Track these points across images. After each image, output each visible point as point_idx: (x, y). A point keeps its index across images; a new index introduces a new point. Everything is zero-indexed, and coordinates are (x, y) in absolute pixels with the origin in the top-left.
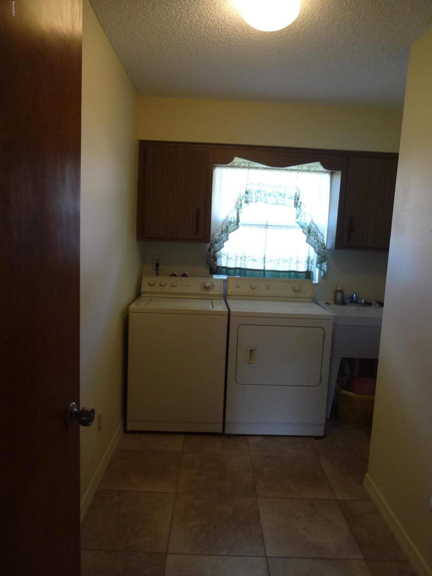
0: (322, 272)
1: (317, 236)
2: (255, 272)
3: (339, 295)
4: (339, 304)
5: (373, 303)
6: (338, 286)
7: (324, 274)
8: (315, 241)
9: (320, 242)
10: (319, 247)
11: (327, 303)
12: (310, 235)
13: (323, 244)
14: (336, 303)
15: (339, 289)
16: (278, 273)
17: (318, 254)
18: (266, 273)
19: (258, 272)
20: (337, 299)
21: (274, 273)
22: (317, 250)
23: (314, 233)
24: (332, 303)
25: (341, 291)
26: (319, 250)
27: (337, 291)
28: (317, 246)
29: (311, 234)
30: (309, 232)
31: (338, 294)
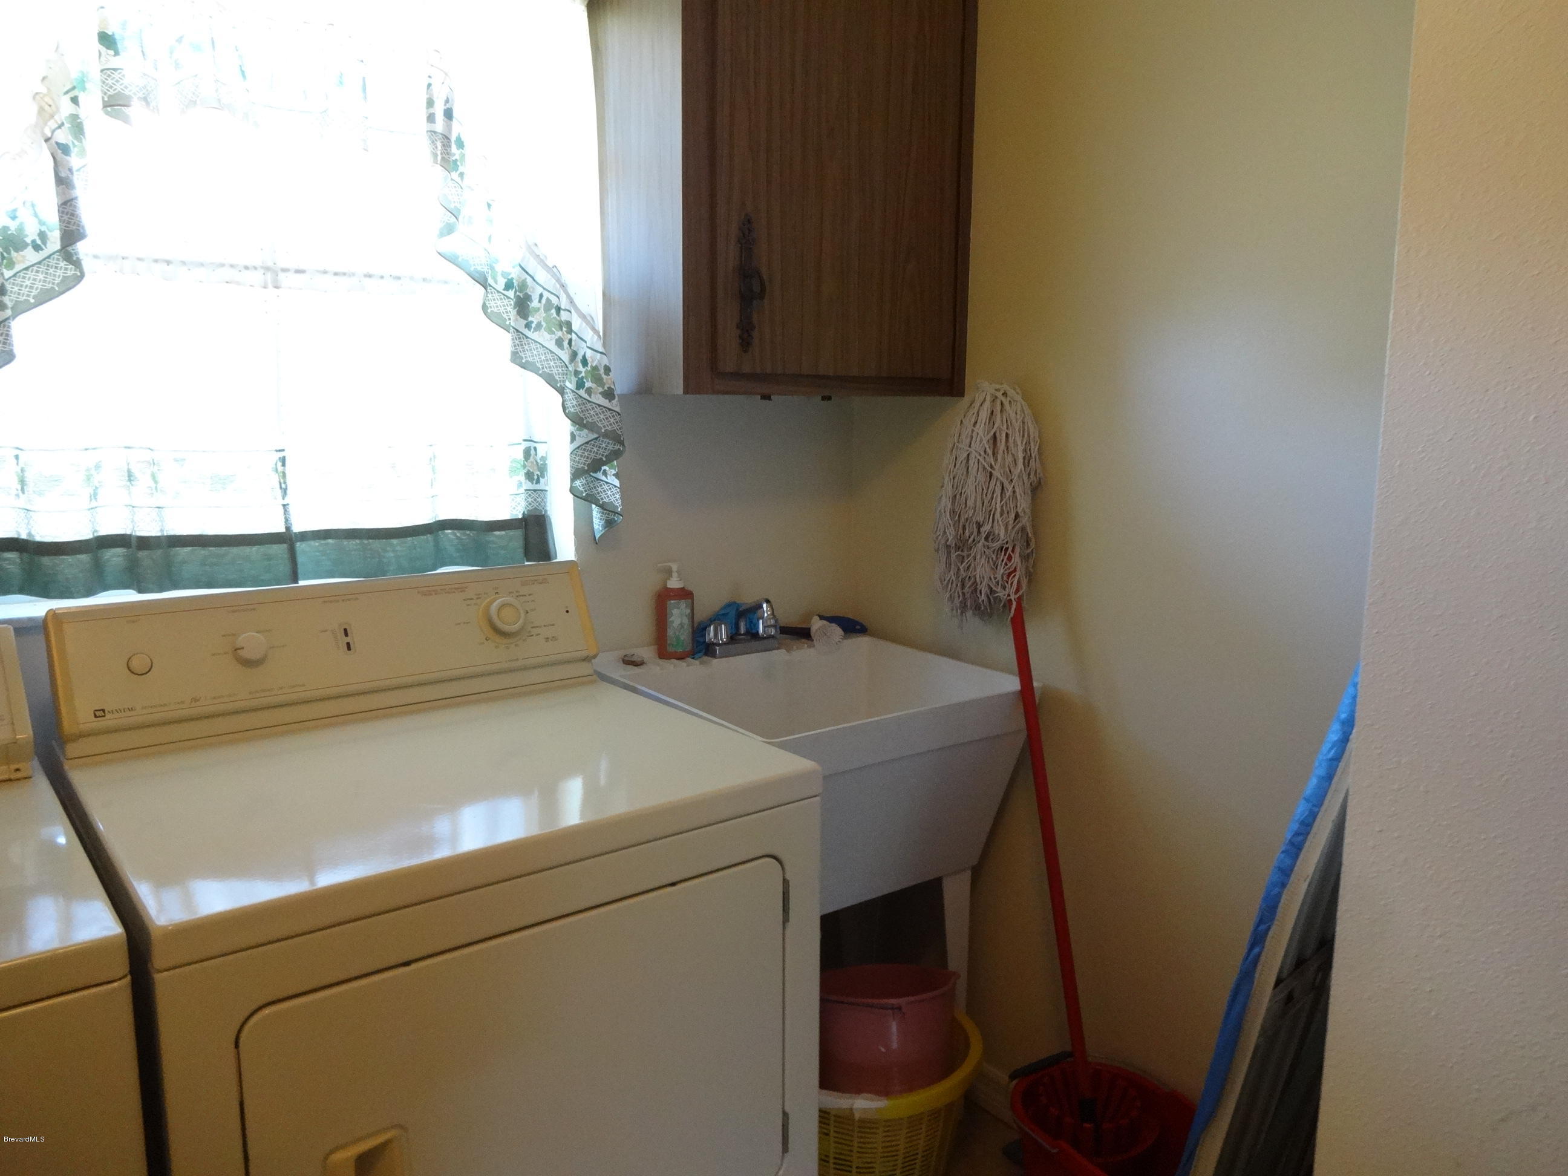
0: (595, 510)
1: (569, 324)
2: (235, 550)
3: (678, 616)
4: (681, 657)
5: (814, 629)
6: (669, 572)
7: (609, 524)
8: (565, 356)
9: (585, 362)
10: (580, 385)
11: (630, 662)
12: (528, 326)
13: (602, 371)
14: (664, 653)
15: (674, 583)
16: (376, 544)
17: (578, 421)
18: (300, 546)
19: (254, 551)
20: (670, 632)
21: (353, 543)
22: (572, 403)
23: (553, 311)
24: (647, 653)
25: (685, 594)
26: (583, 402)
27: (663, 598)
28: (570, 385)
29: (534, 319)
30: (522, 306)
31: (675, 612)
